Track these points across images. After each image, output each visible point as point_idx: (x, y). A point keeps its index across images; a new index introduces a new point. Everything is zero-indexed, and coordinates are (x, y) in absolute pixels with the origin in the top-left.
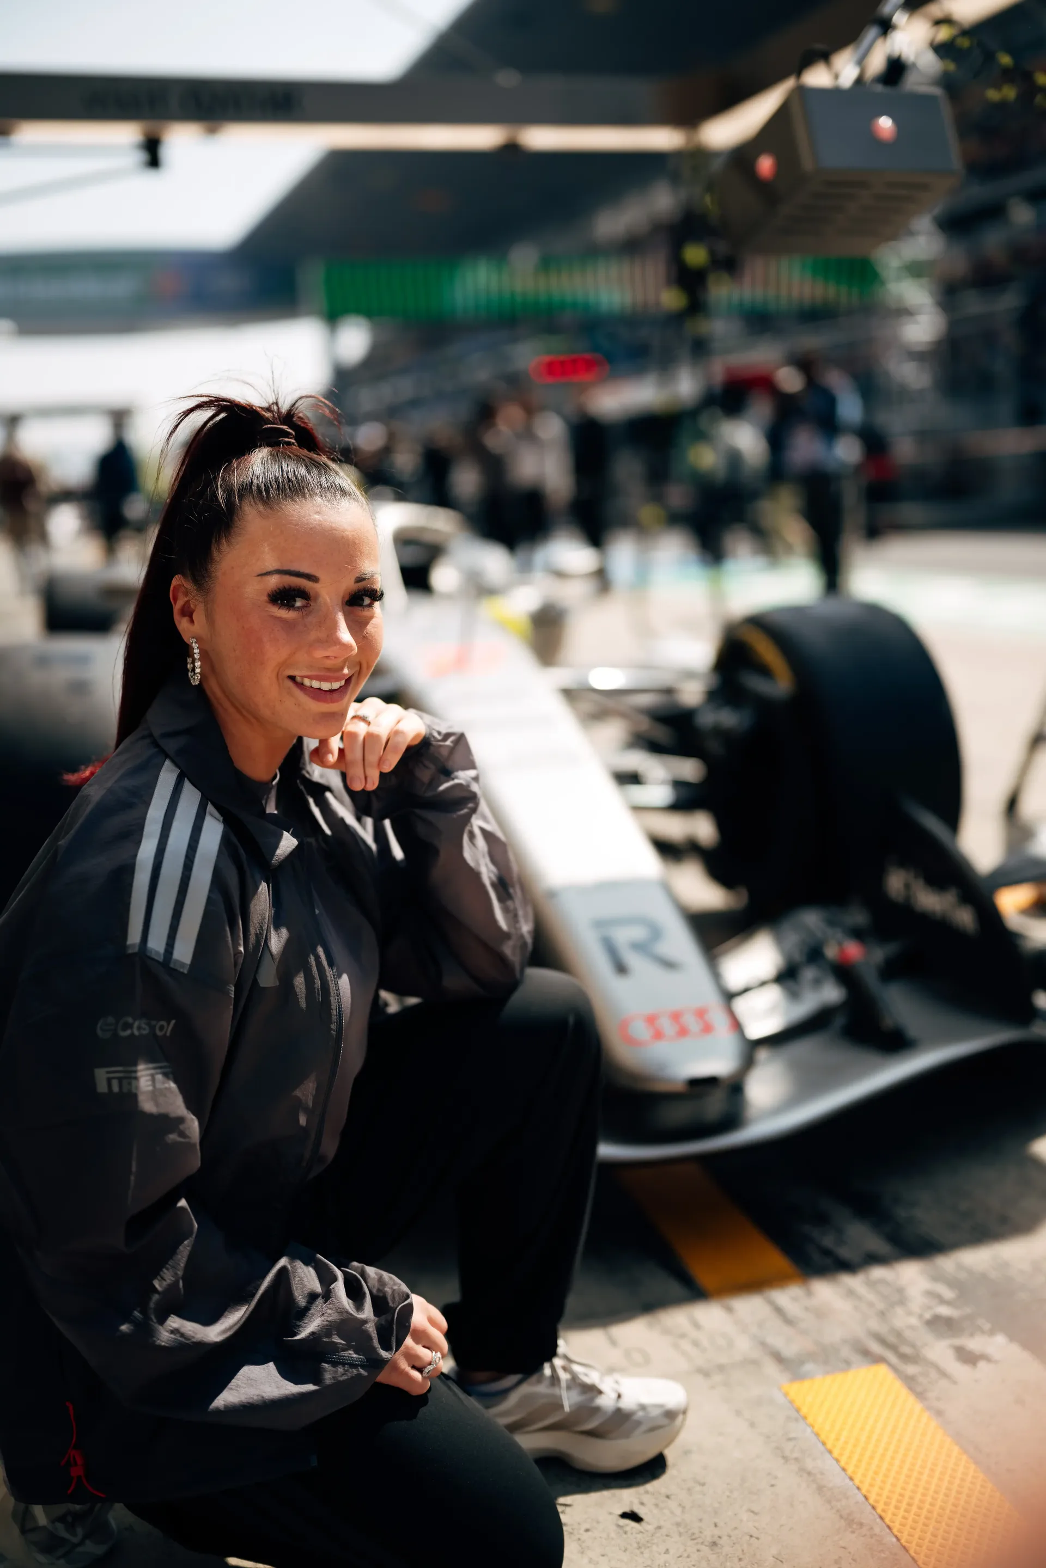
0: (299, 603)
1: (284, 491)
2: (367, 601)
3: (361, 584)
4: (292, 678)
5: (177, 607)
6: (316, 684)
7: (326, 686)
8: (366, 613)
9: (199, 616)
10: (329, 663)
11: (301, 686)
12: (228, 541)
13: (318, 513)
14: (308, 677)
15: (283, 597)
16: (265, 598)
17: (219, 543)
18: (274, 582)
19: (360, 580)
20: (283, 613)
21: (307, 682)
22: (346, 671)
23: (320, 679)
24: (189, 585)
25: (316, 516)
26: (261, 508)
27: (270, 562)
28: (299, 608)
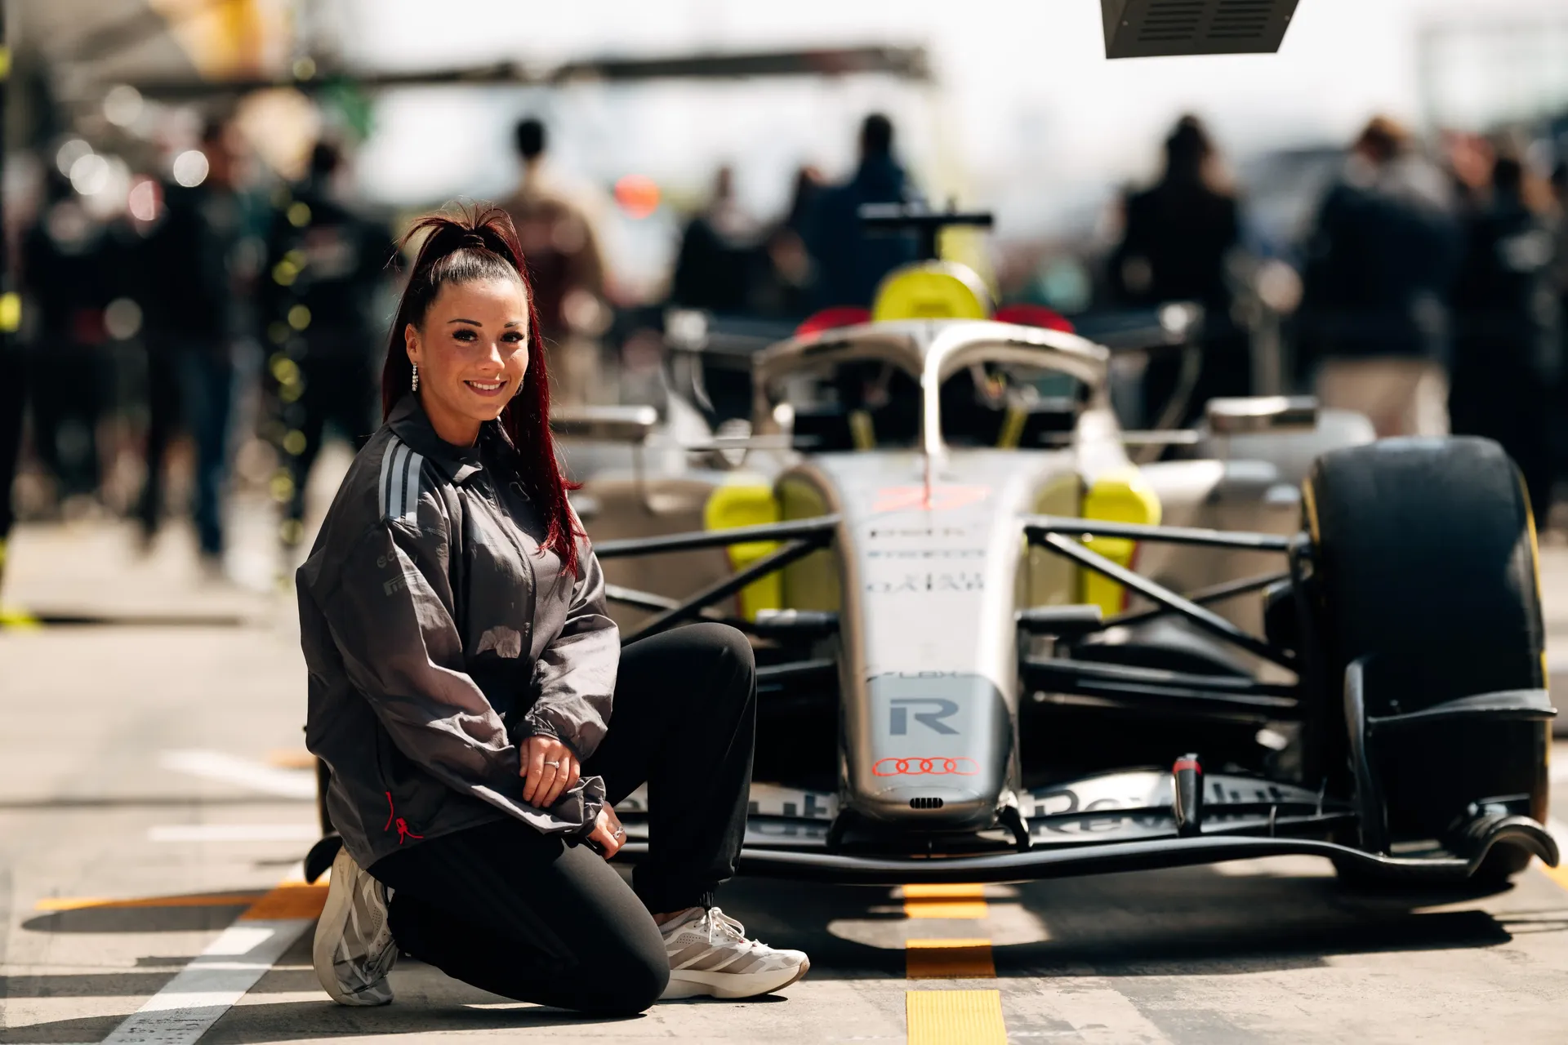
0: (471, 338)
1: (465, 275)
2: (515, 339)
3: (509, 329)
4: (467, 382)
5: (408, 342)
6: (480, 386)
7: (486, 387)
8: (512, 345)
9: (418, 347)
10: (487, 373)
11: (472, 387)
12: (434, 304)
13: (484, 287)
14: (476, 381)
15: (462, 335)
16: (452, 336)
17: (429, 305)
18: (458, 326)
19: (509, 325)
20: (461, 344)
21: (475, 384)
22: (498, 378)
23: (483, 383)
24: (414, 329)
25: (482, 289)
26: (452, 285)
27: (456, 315)
28: (471, 341)
